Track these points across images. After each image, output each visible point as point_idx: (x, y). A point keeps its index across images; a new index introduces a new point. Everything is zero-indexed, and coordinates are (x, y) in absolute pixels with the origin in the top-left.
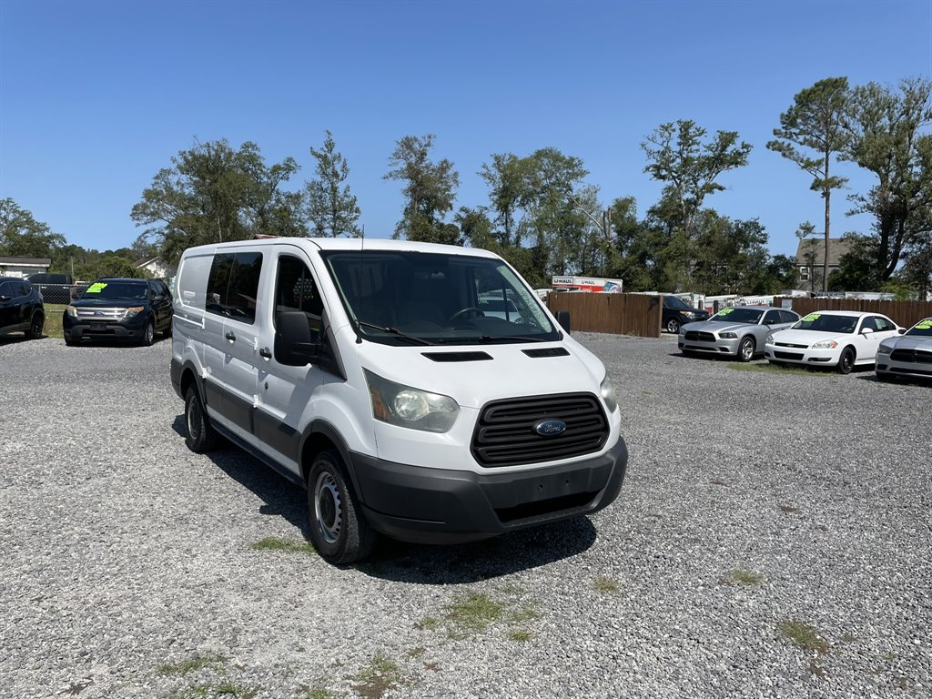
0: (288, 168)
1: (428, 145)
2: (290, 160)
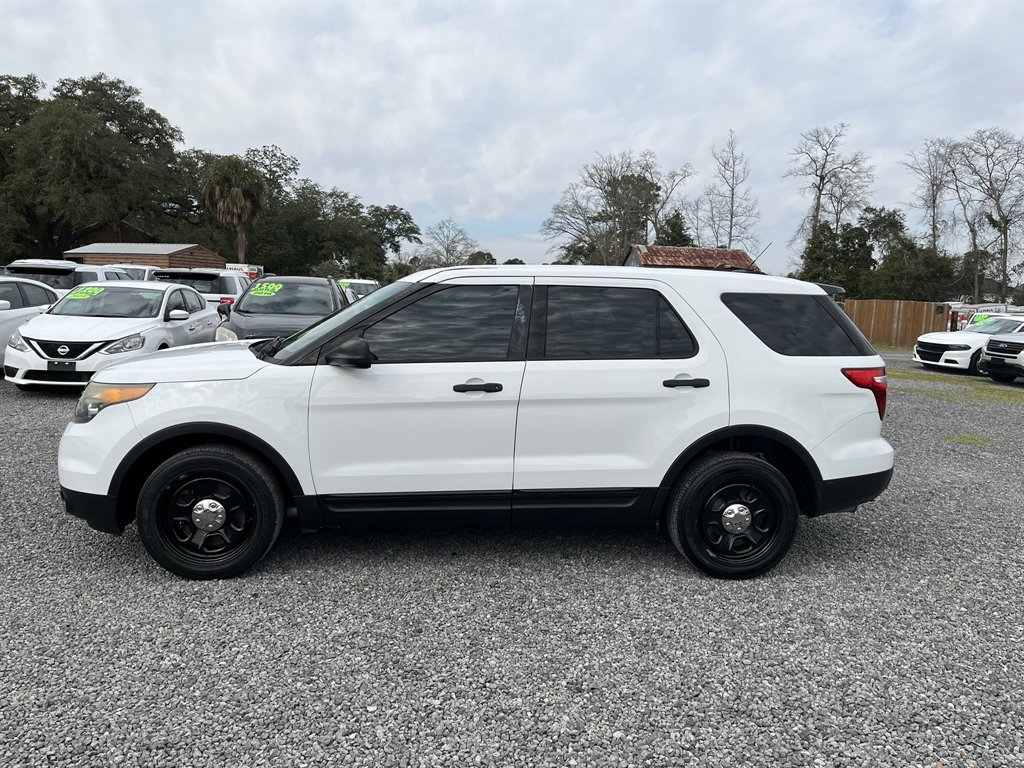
0: (684, 173)
2: (687, 165)
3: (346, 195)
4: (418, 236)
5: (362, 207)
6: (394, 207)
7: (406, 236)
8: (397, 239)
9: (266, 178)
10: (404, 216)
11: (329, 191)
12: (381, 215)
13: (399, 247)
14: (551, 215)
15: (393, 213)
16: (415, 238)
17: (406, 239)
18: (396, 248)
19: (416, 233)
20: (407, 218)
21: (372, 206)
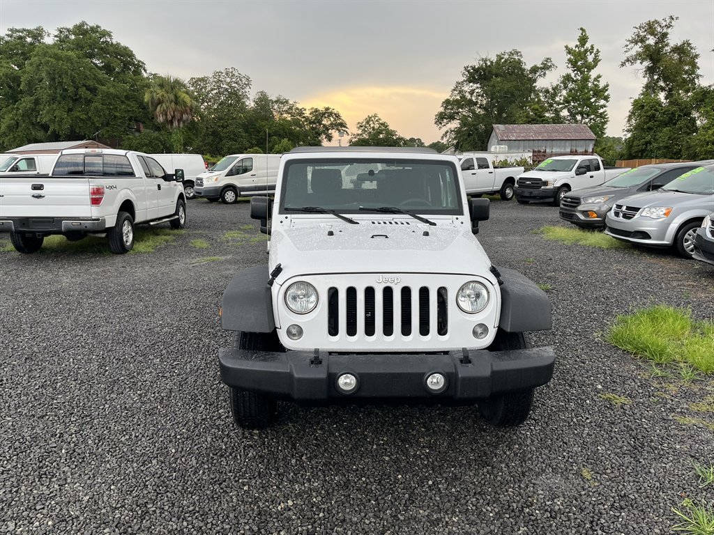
0: (546, 66)
1: (668, 26)
2: (548, 59)
3: (287, 102)
4: (347, 130)
5: (305, 110)
6: (327, 109)
7: (337, 129)
8: (330, 131)
9: (229, 92)
10: (335, 114)
11: (274, 99)
12: (319, 115)
13: (331, 137)
14: (442, 110)
15: (328, 113)
16: (344, 131)
17: (337, 132)
18: (330, 138)
19: (345, 127)
20: (338, 116)
21: (312, 108)
